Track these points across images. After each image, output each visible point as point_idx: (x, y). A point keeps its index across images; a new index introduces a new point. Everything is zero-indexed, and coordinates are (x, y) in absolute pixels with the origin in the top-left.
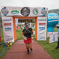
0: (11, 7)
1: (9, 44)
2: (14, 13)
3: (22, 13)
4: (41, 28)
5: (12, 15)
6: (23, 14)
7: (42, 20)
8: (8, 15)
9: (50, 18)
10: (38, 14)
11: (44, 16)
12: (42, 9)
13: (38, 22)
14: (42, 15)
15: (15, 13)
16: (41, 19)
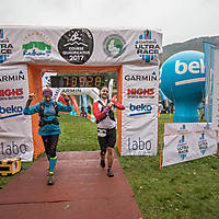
0: (23, 30)
1: (7, 169)
2: (34, 53)
3: (65, 53)
4: (136, 108)
5: (24, 59)
6: (67, 57)
7: (138, 78)
8: (11, 57)
9: (181, 68)
10: (123, 55)
11: (148, 62)
12: (141, 37)
13: (126, 85)
14: (138, 57)
15: (37, 51)
16: (135, 74)
